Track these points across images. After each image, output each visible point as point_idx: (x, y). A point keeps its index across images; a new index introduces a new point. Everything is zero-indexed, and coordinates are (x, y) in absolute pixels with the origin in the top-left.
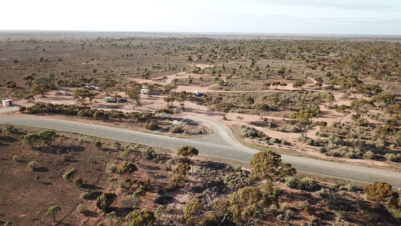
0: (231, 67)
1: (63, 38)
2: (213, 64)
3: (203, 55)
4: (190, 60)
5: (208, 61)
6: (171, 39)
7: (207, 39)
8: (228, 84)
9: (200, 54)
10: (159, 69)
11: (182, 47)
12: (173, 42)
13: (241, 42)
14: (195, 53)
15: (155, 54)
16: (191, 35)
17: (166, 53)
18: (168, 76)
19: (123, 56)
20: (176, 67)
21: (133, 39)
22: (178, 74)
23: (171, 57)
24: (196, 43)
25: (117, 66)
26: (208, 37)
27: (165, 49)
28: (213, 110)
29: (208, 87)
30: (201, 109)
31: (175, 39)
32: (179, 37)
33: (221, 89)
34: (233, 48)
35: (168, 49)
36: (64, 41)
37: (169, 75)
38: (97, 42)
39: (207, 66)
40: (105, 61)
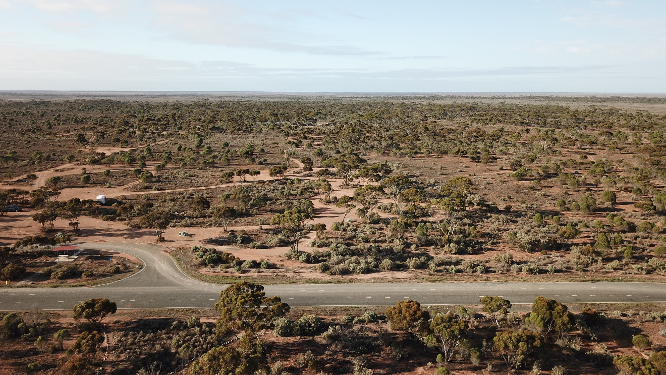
0: (162, 150)
2: (127, 145)
3: (106, 131)
4: (82, 140)
5: (118, 140)
6: (36, 104)
7: (111, 102)
8: (161, 179)
9: (101, 129)
10: (16, 160)
11: (63, 118)
12: (42, 109)
13: (177, 107)
14: (91, 128)
15: (4, 132)
16: (80, 96)
17: (29, 130)
18: (37, 174)
20: (54, 155)
22: (60, 167)
23: (41, 137)
24: (91, 110)
26: (113, 99)
27: (27, 122)
28: (138, 227)
29: (123, 187)
30: (113, 227)
31: (46, 104)
32: (53, 100)
33: (148, 188)
34: (162, 118)
35: (34, 123)
37: (40, 171)
39: (117, 150)
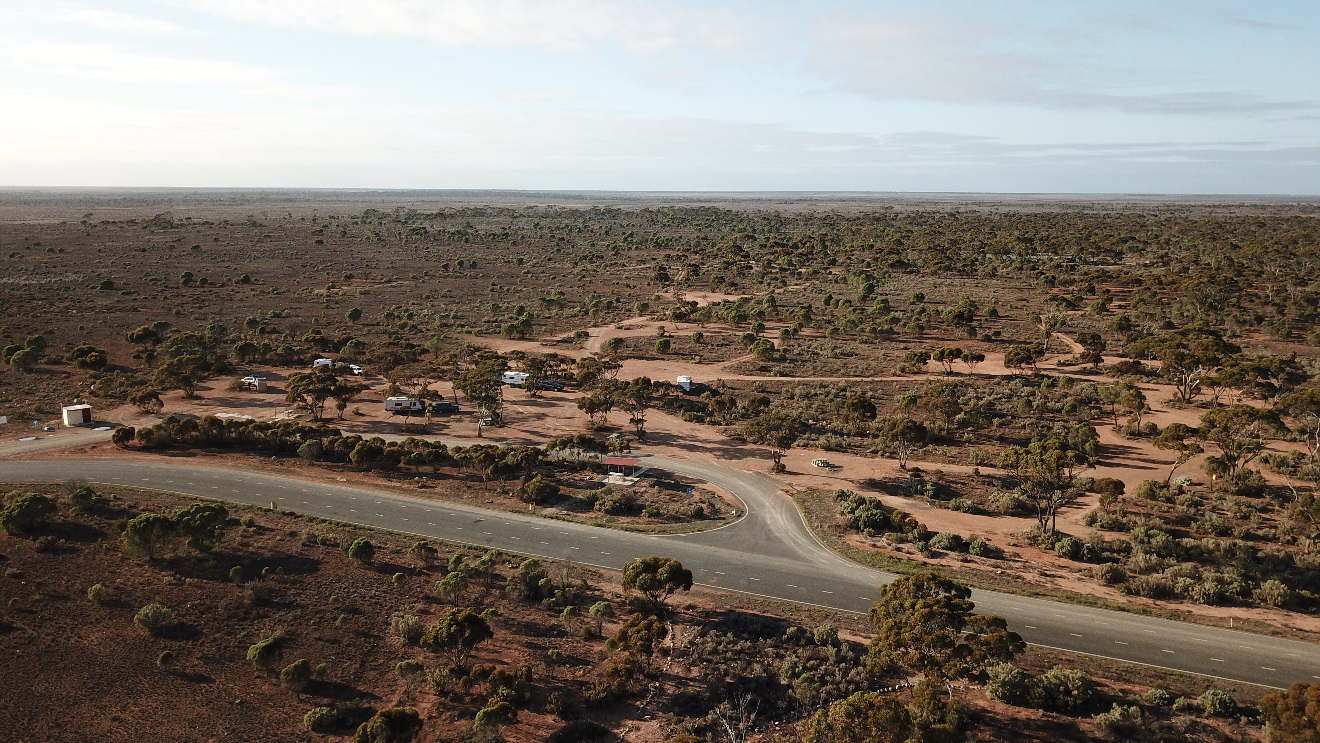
0: (795, 301)
1: (254, 210)
2: (736, 290)
3: (703, 264)
4: (663, 278)
5: (721, 280)
6: (597, 213)
7: (716, 211)
8: (789, 356)
9: (695, 259)
10: (562, 307)
11: (637, 239)
12: (606, 223)
13: (830, 220)
14: (679, 258)
15: (550, 259)
16: (666, 201)
17: (585, 257)
18: (590, 330)
19: (446, 267)
20: (618, 301)
21: (479, 212)
22: (626, 323)
23: (601, 270)
24: (682, 225)
25: (428, 297)
26: (720, 206)
27: (583, 244)
28: (740, 439)
29: (721, 365)
30: (699, 434)
31: (612, 213)
32: (623, 207)
33: (764, 370)
34: (800, 241)
35: (593, 245)
36: (259, 222)
37: (595, 326)
38: (365, 222)
39: (718, 297)
40: (390, 281)
